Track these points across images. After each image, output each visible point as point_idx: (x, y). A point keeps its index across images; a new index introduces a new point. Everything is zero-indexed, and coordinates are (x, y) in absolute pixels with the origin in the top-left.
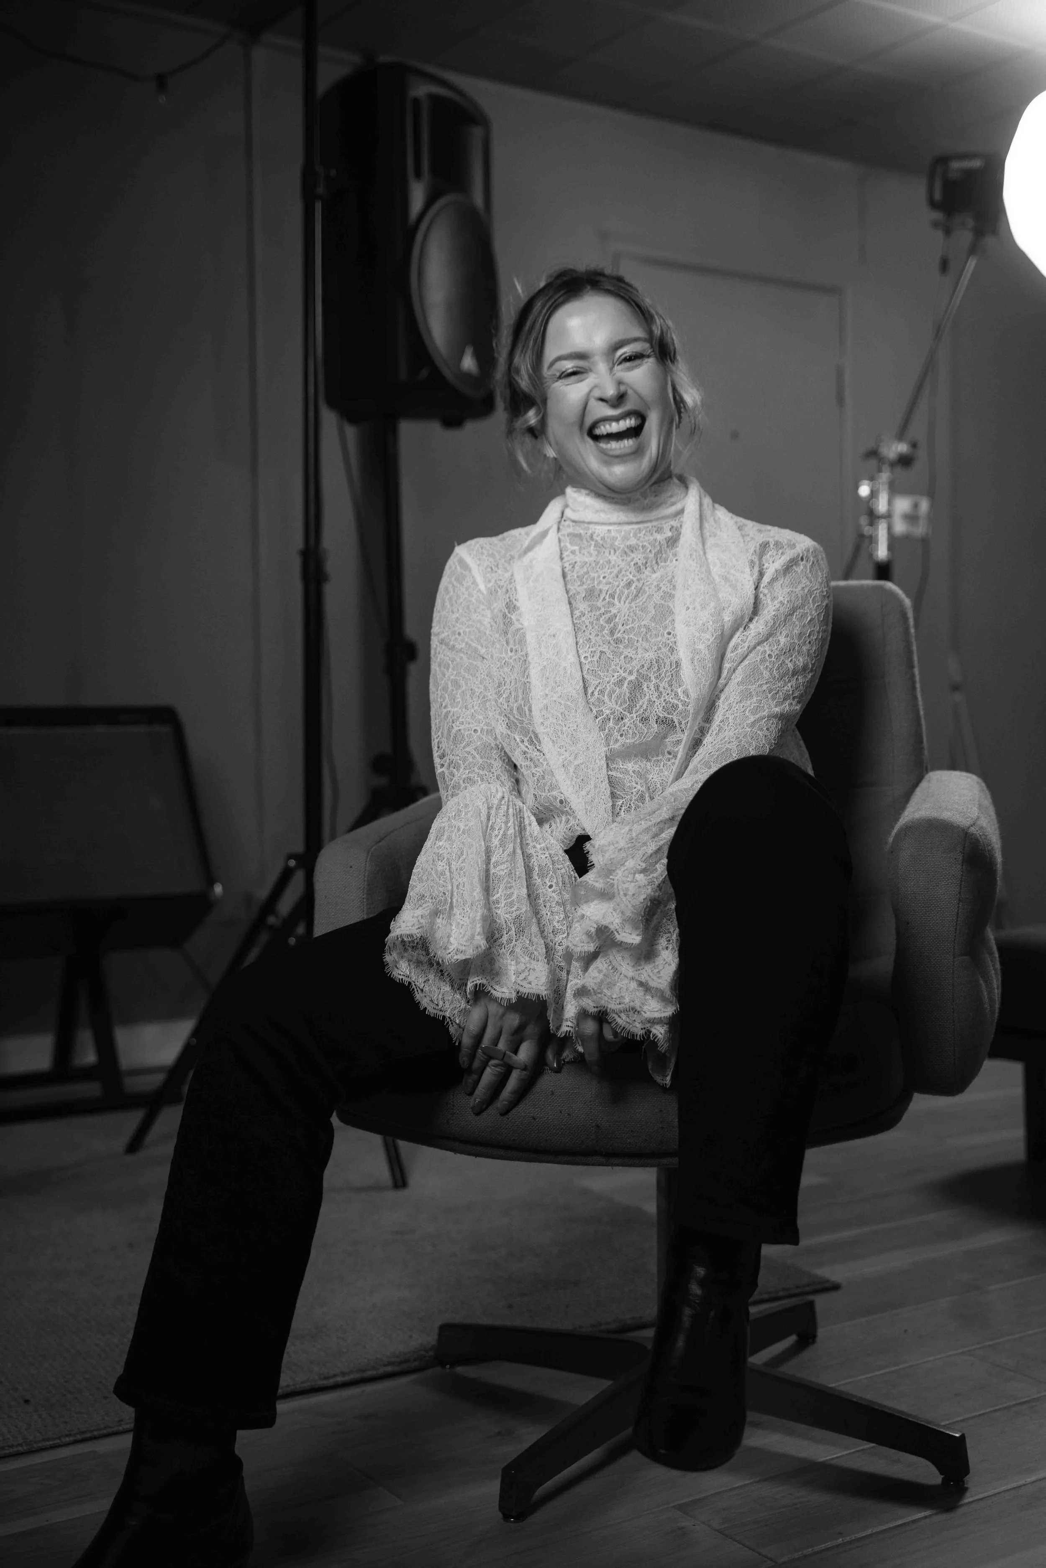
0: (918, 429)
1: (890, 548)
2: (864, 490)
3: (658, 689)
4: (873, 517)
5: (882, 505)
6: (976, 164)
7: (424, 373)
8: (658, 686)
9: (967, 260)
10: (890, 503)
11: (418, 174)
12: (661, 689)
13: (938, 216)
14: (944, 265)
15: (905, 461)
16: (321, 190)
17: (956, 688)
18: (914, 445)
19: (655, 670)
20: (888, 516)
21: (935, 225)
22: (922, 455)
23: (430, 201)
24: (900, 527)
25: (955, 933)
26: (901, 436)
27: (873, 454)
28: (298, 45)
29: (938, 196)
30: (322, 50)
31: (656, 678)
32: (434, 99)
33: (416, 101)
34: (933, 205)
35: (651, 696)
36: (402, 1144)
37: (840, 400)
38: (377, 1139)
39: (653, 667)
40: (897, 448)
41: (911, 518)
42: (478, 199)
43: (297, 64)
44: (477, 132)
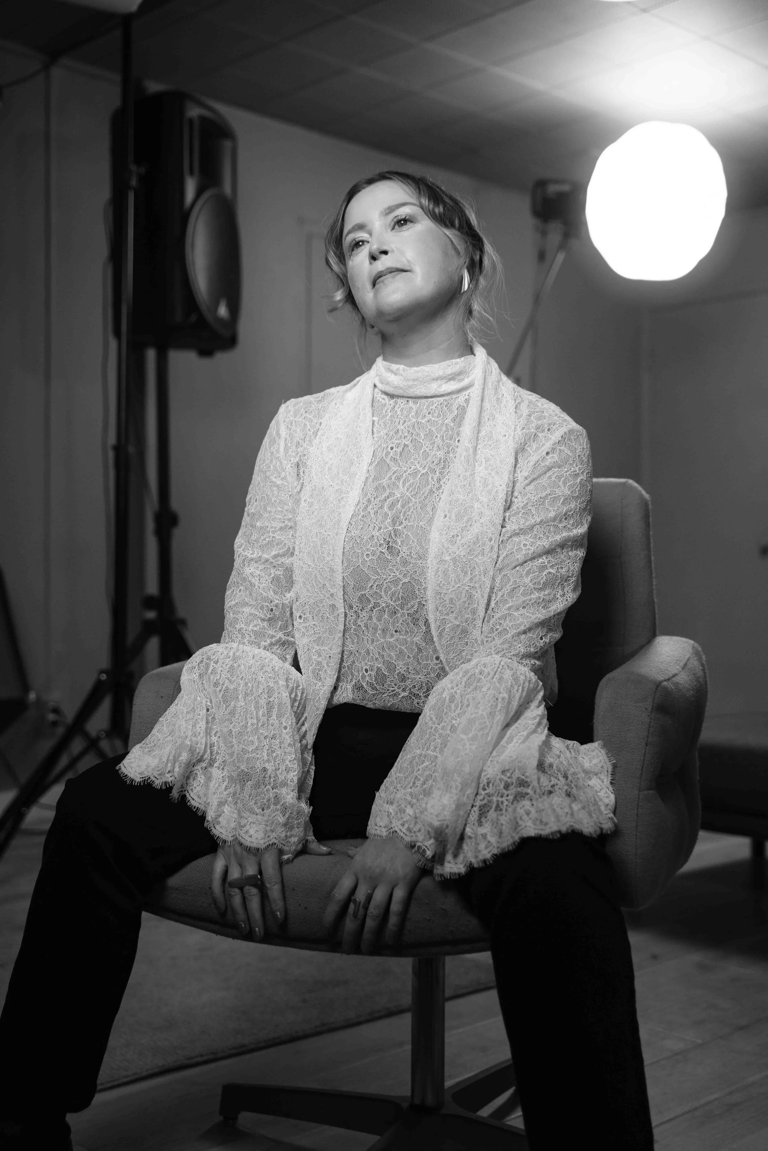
6: (566, 188)
9: (557, 253)
11: (192, 173)
14: (542, 256)
16: (133, 183)
23: (199, 193)
25: (642, 770)
32: (203, 119)
33: (191, 121)
34: (535, 214)
42: (228, 192)
44: (227, 144)
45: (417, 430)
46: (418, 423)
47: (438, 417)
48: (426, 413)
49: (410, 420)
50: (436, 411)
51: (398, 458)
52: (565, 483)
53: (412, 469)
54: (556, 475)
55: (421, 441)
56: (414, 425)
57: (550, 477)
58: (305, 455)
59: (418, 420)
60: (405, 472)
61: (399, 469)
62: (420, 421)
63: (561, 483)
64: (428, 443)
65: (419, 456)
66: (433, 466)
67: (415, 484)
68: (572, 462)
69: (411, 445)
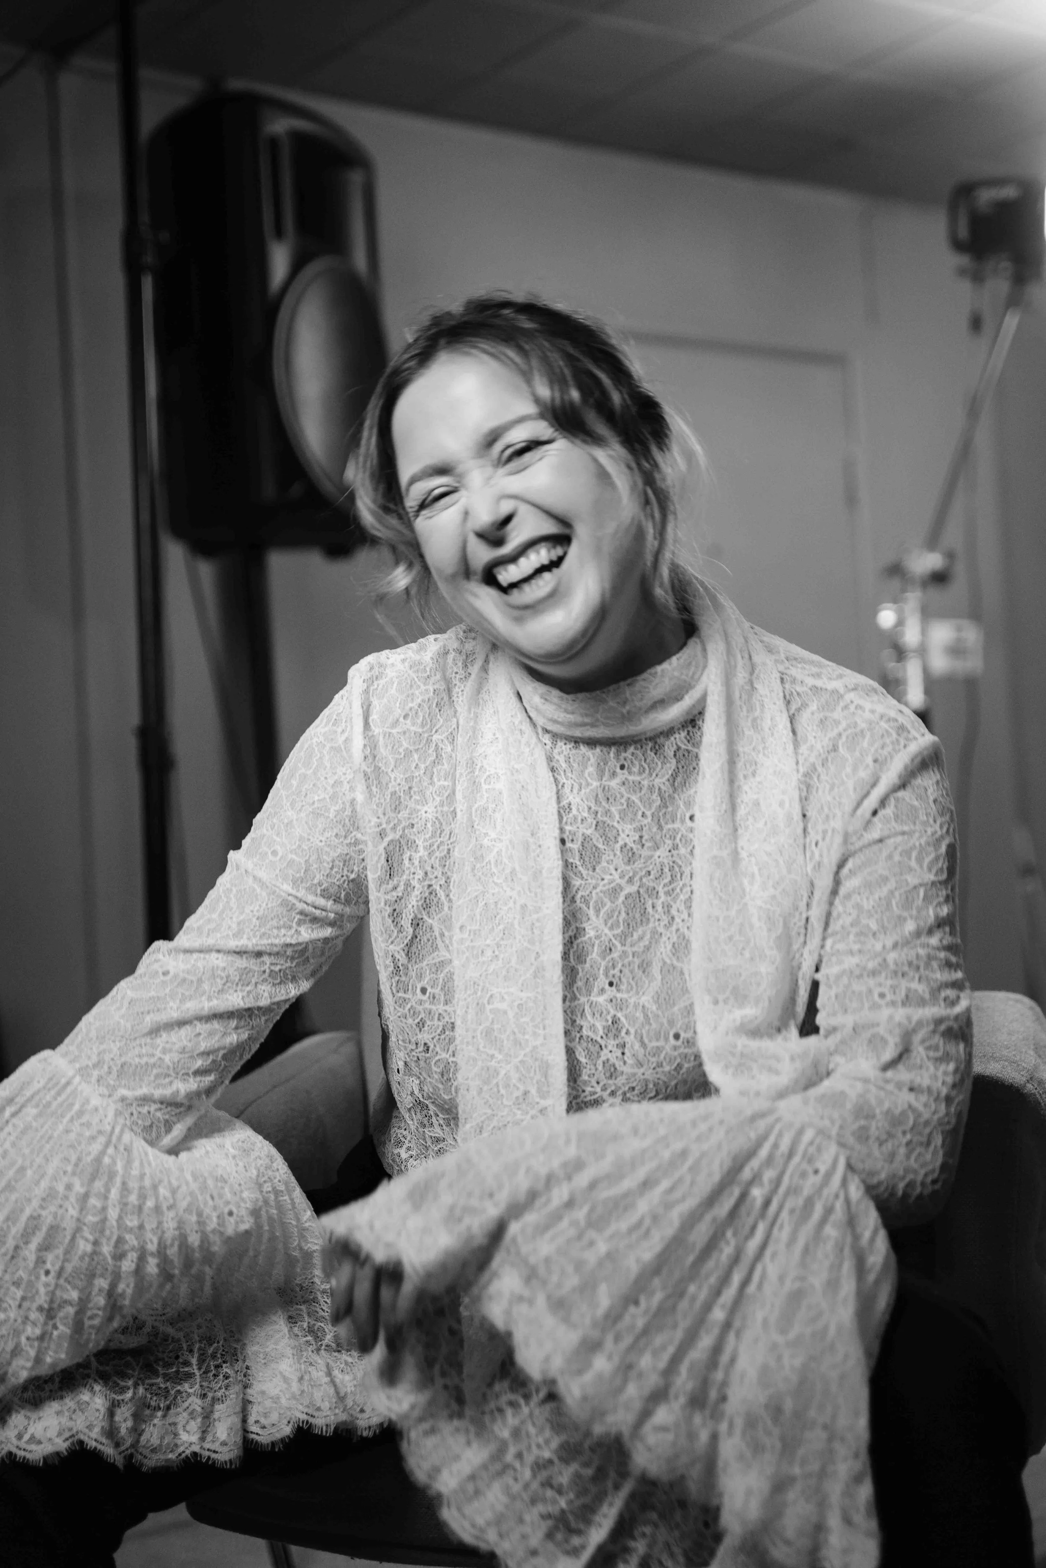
0: (953, 536)
1: (928, 691)
2: (887, 618)
3: (668, 911)
4: (900, 653)
5: (911, 636)
6: (1009, 192)
7: (296, 490)
8: (669, 906)
9: (1004, 315)
10: (924, 632)
11: (279, 233)
12: (674, 912)
13: (964, 260)
14: (976, 323)
15: (939, 578)
16: (149, 259)
17: (1028, 871)
18: (950, 556)
19: (666, 881)
20: (922, 651)
21: (962, 272)
22: (960, 570)
23: (297, 266)
24: (940, 663)
26: (932, 543)
27: (896, 570)
28: (111, 67)
29: (963, 232)
30: (146, 74)
31: (668, 893)
32: (299, 139)
33: (274, 142)
34: (958, 245)
35: (657, 923)
36: (295, 1550)
37: (851, 499)
38: (260, 1545)
39: (664, 876)
40: (931, 561)
41: (956, 650)
42: (360, 260)
43: (112, 92)
44: (356, 178)
45: (604, 803)
46: (604, 788)
47: (640, 773)
48: (615, 766)
49: (588, 784)
50: (635, 761)
51: (578, 863)
52: (919, 860)
53: (606, 881)
54: (900, 849)
55: (615, 824)
56: (597, 795)
57: (890, 857)
58: (413, 825)
59: (603, 782)
60: (595, 888)
61: (583, 882)
62: (606, 783)
63: (913, 863)
64: (629, 826)
65: (615, 855)
66: (648, 882)
67: (616, 913)
68: (925, 818)
69: (598, 836)
